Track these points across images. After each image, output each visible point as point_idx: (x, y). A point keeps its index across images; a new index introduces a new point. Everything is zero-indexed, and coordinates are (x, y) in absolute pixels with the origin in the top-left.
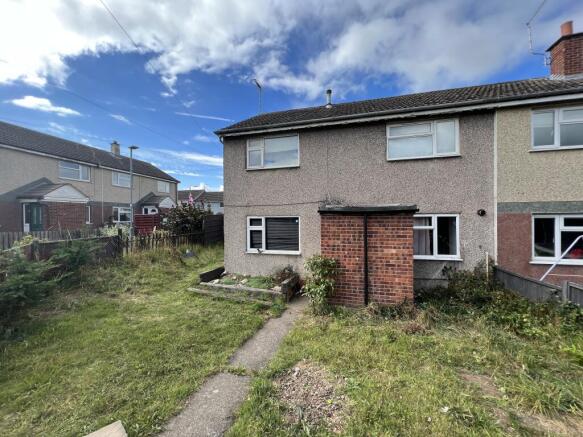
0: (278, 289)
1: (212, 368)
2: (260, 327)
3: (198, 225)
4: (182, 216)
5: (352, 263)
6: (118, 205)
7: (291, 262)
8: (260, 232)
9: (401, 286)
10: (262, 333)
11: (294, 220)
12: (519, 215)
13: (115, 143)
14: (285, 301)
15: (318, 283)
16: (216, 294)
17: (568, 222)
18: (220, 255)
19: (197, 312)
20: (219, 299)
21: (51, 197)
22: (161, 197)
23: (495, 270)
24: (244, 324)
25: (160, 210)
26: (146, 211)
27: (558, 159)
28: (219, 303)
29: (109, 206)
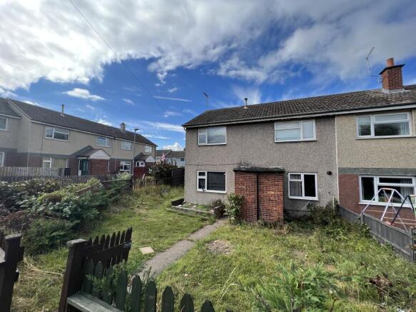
0: (212, 211)
1: (180, 238)
2: (202, 227)
3: (169, 174)
4: (160, 168)
5: (251, 198)
6: (124, 160)
7: (221, 197)
8: (204, 180)
9: (276, 211)
10: (202, 230)
11: (222, 174)
12: (351, 175)
13: (123, 124)
14: (216, 218)
15: (232, 208)
16: (180, 212)
17: (382, 180)
18: (182, 192)
19: (171, 219)
20: (181, 214)
21: (94, 156)
22: (147, 156)
23: (338, 207)
24: (194, 225)
25: (146, 164)
26: (138, 164)
27: (373, 144)
28: (181, 216)
29: (119, 161)
